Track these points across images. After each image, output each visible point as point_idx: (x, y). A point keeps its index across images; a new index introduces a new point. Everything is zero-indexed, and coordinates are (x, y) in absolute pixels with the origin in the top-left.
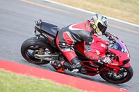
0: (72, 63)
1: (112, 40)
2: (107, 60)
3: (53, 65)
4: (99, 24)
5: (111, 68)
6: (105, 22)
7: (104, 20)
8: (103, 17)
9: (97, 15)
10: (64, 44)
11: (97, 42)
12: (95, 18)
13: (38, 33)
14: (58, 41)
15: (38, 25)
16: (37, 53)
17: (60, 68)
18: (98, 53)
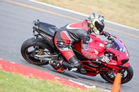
0: (70, 62)
1: (111, 39)
2: (105, 59)
3: (52, 65)
4: (96, 23)
5: (110, 68)
6: (102, 21)
7: (101, 19)
9: (94, 14)
10: (62, 43)
11: (96, 41)
12: (92, 17)
13: (36, 33)
14: (56, 40)
15: (36, 25)
16: (36, 53)
17: (59, 68)
18: (97, 52)
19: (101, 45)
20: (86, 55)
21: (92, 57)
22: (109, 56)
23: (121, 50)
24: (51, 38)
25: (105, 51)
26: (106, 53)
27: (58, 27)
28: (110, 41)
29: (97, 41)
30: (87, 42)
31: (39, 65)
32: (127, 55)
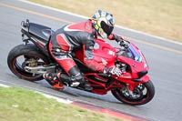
0: (70, 74)
1: (124, 45)
2: (116, 71)
5: (122, 82)
6: (110, 21)
7: (109, 18)
8: (107, 14)
9: (100, 12)
10: (58, 50)
11: (103, 48)
12: (97, 15)
13: (26, 37)
14: (51, 46)
15: (25, 26)
16: (27, 65)
17: (56, 82)
18: (105, 62)
19: (111, 53)
20: (89, 66)
21: (98, 67)
22: (121, 67)
23: (136, 59)
24: (45, 44)
25: (116, 61)
26: (118, 63)
27: (54, 29)
28: (123, 48)
29: (105, 48)
30: (91, 48)
32: (145, 65)
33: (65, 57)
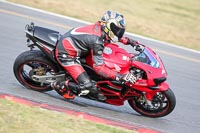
1: (140, 50)
4: (112, 25)
6: (121, 22)
7: (119, 19)
9: (109, 13)
11: (117, 52)
14: (57, 52)
15: (30, 30)
16: (35, 73)
19: (125, 58)
20: (100, 72)
21: (109, 73)
22: (136, 73)
23: (153, 64)
24: (51, 50)
26: (132, 69)
27: (62, 33)
28: (138, 52)
31: (41, 91)
32: (163, 72)
33: (73, 63)
